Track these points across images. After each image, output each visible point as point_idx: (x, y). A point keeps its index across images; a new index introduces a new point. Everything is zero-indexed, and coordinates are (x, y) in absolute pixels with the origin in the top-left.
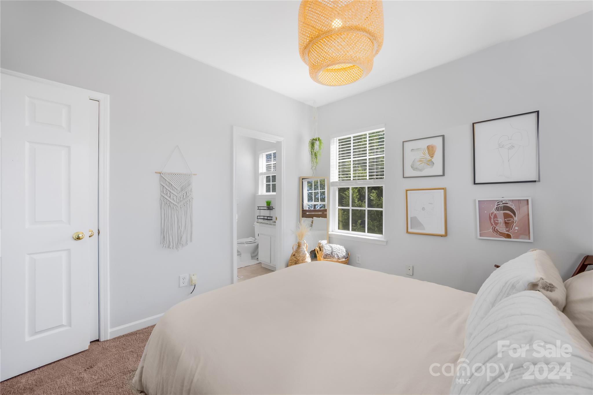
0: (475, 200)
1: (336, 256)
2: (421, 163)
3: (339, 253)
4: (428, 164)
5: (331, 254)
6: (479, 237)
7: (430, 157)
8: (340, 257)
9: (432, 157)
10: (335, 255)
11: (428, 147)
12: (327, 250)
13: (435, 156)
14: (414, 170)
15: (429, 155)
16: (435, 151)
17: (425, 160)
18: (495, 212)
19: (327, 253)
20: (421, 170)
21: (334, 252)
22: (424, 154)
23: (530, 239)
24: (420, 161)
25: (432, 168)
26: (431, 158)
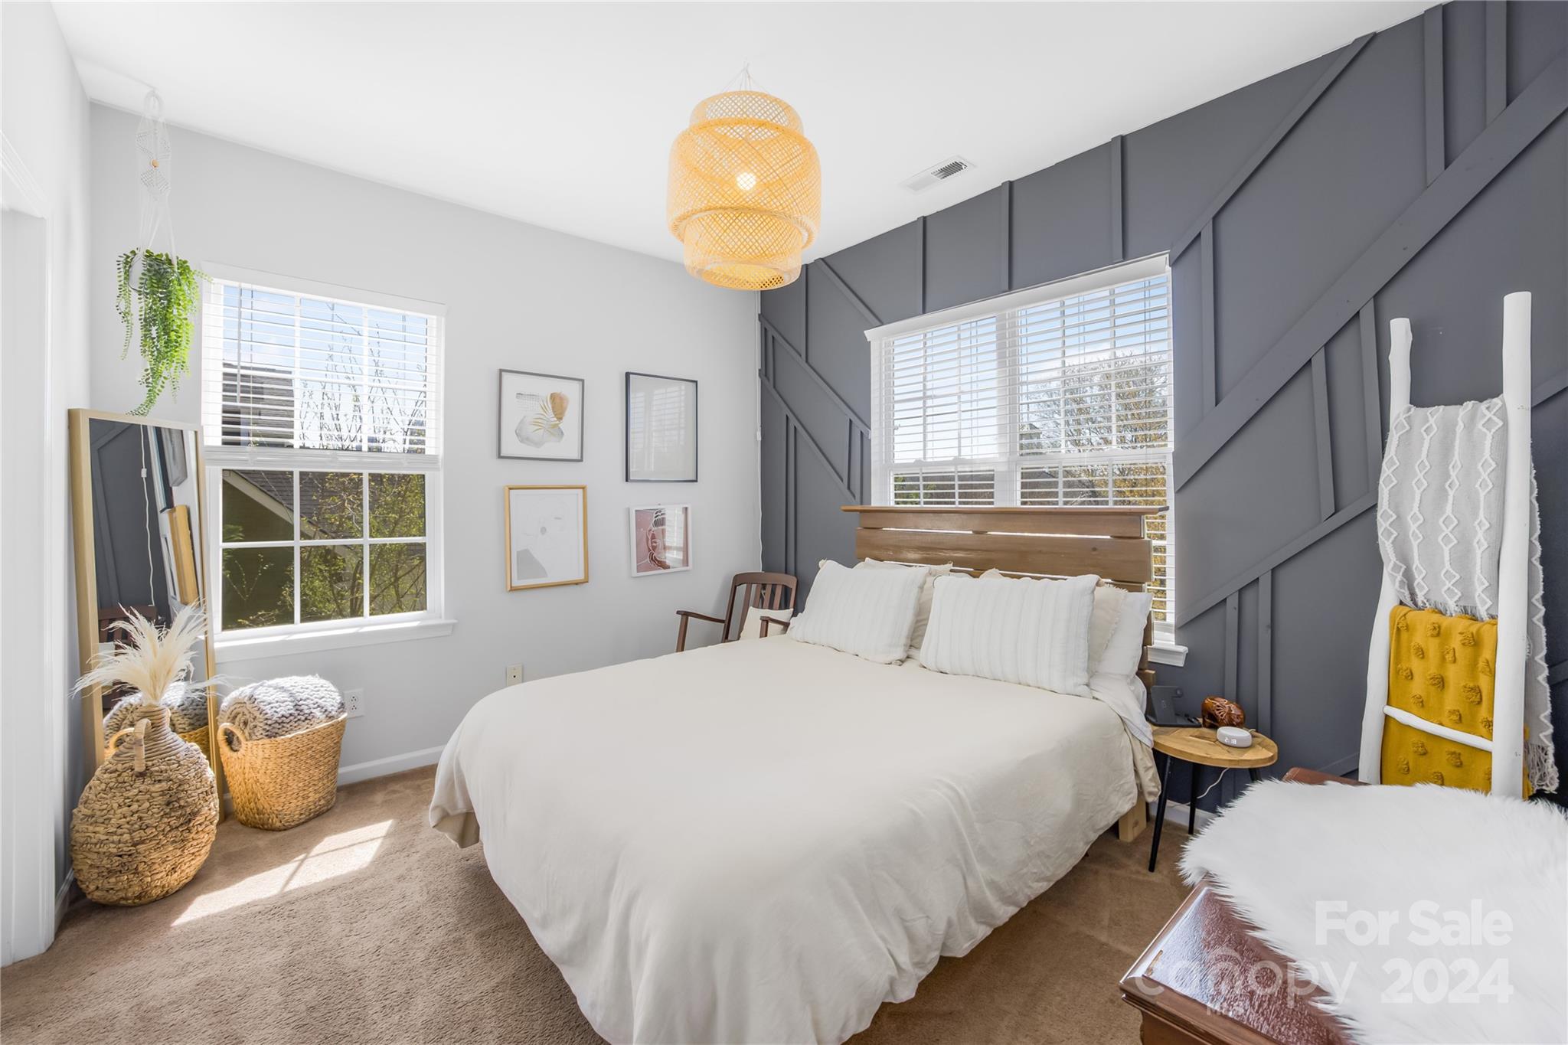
0: (628, 510)
1: (317, 713)
2: (538, 429)
3: (323, 697)
4: (552, 434)
5: (297, 710)
6: (635, 573)
7: (555, 419)
8: (330, 709)
9: (560, 419)
10: (314, 711)
11: (553, 397)
12: (277, 705)
13: (565, 419)
14: (522, 441)
15: (555, 415)
16: (566, 409)
17: (545, 422)
18: (653, 529)
19: (283, 713)
20: (538, 444)
21: (301, 702)
22: (544, 409)
23: (687, 566)
24: (536, 423)
25: (559, 441)
26: (558, 422)
